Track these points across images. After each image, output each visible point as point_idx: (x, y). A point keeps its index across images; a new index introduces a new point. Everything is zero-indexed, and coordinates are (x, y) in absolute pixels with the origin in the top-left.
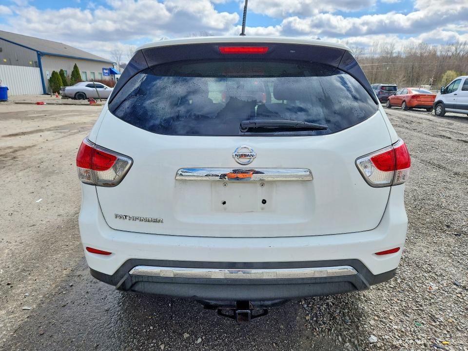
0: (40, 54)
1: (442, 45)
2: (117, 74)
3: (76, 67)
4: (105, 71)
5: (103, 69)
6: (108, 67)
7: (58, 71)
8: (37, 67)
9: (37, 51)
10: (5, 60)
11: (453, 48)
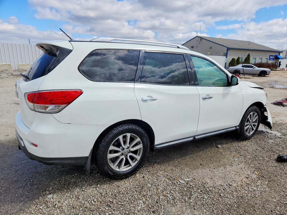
0: (228, 49)
2: (280, 59)
3: (249, 55)
4: (271, 57)
5: (270, 56)
6: (275, 54)
7: (236, 58)
8: (225, 56)
9: (227, 47)
10: (209, 53)
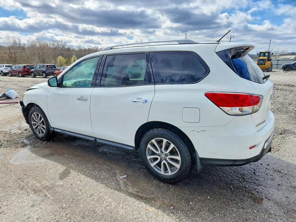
1: (49, 41)
11: (56, 44)
